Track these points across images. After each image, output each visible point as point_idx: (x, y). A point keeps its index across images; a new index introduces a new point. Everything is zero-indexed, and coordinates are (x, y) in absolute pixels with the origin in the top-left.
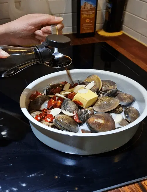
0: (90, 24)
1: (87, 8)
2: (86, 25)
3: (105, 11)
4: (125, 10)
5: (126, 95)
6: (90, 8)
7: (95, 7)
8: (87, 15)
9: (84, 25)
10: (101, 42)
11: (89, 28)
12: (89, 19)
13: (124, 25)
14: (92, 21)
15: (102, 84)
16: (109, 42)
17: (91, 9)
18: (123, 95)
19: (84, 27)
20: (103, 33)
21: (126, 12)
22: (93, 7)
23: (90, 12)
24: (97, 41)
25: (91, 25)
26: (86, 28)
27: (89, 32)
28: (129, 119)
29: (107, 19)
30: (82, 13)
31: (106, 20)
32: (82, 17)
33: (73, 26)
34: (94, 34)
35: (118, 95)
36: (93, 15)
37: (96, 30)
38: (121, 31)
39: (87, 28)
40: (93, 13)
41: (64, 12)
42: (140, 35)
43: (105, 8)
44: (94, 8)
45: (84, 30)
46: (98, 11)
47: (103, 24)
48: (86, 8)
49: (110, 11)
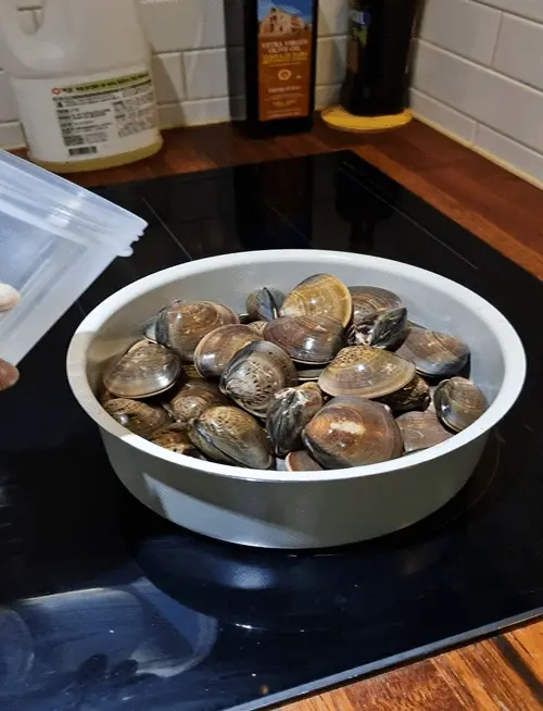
0: (293, 88)
1: (281, 29)
2: (281, 90)
3: (345, 37)
4: (417, 35)
5: (435, 336)
6: (294, 30)
7: (310, 26)
8: (282, 53)
9: (274, 90)
10: (336, 150)
11: (289, 103)
12: (288, 68)
13: (417, 89)
14: (298, 77)
15: (353, 300)
16: (364, 152)
17: (296, 34)
18: (428, 336)
19: (274, 98)
20: (340, 119)
21: (421, 42)
22: (302, 25)
23: (293, 43)
24: (323, 147)
25: (295, 91)
26: (280, 102)
27: (290, 114)
28: (451, 421)
29: (355, 68)
30: (264, 45)
31: (349, 71)
32: (265, 62)
33: (232, 93)
34: (309, 122)
35: (410, 337)
36: (302, 53)
37: (317, 107)
38: (406, 111)
39: (284, 100)
40: (303, 47)
41: (197, 45)
42: (474, 122)
43: (344, 28)
44: (306, 28)
45: (275, 108)
46: (319, 40)
47: (339, 86)
48: (277, 28)
49: (363, 36)
